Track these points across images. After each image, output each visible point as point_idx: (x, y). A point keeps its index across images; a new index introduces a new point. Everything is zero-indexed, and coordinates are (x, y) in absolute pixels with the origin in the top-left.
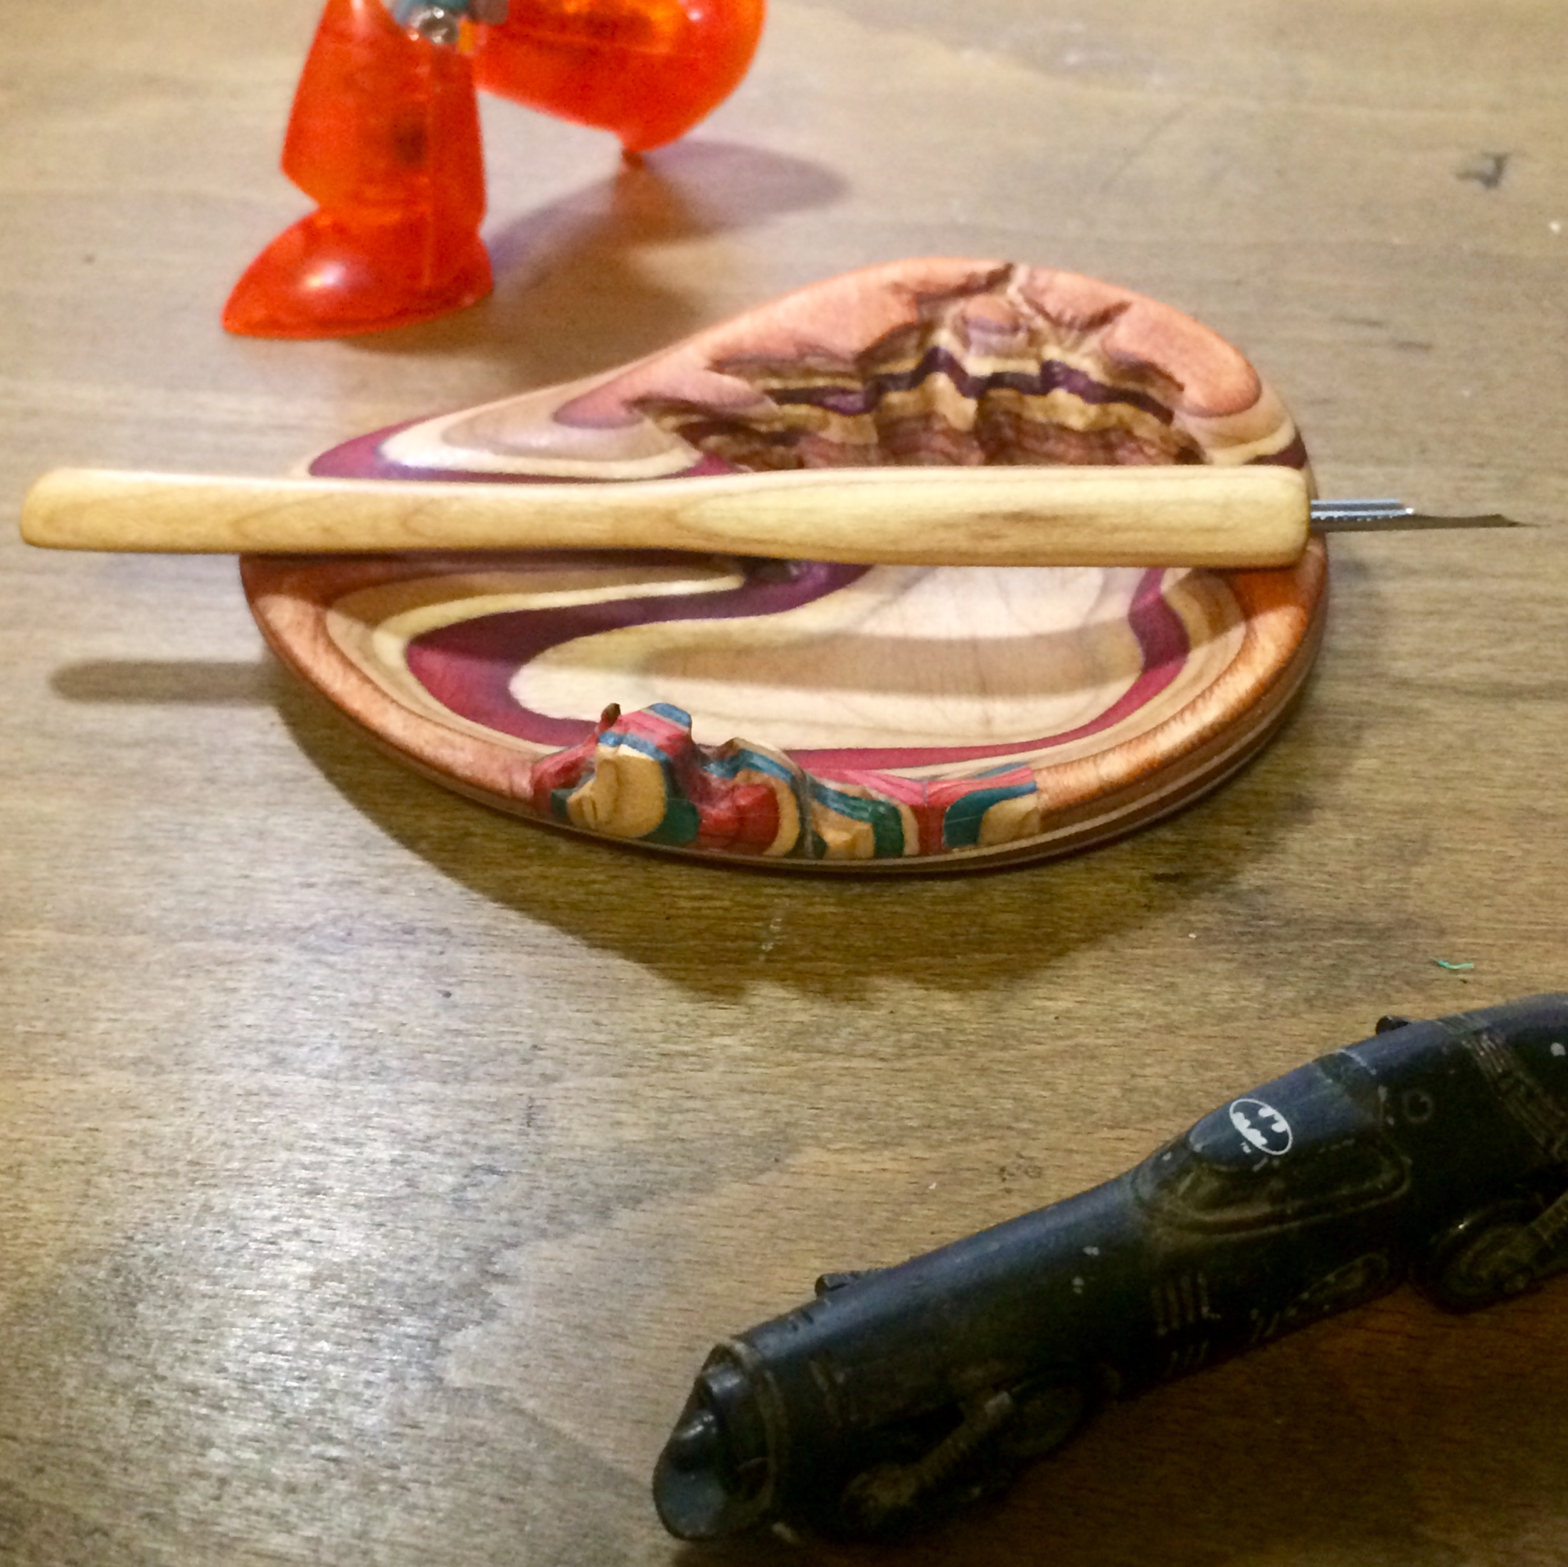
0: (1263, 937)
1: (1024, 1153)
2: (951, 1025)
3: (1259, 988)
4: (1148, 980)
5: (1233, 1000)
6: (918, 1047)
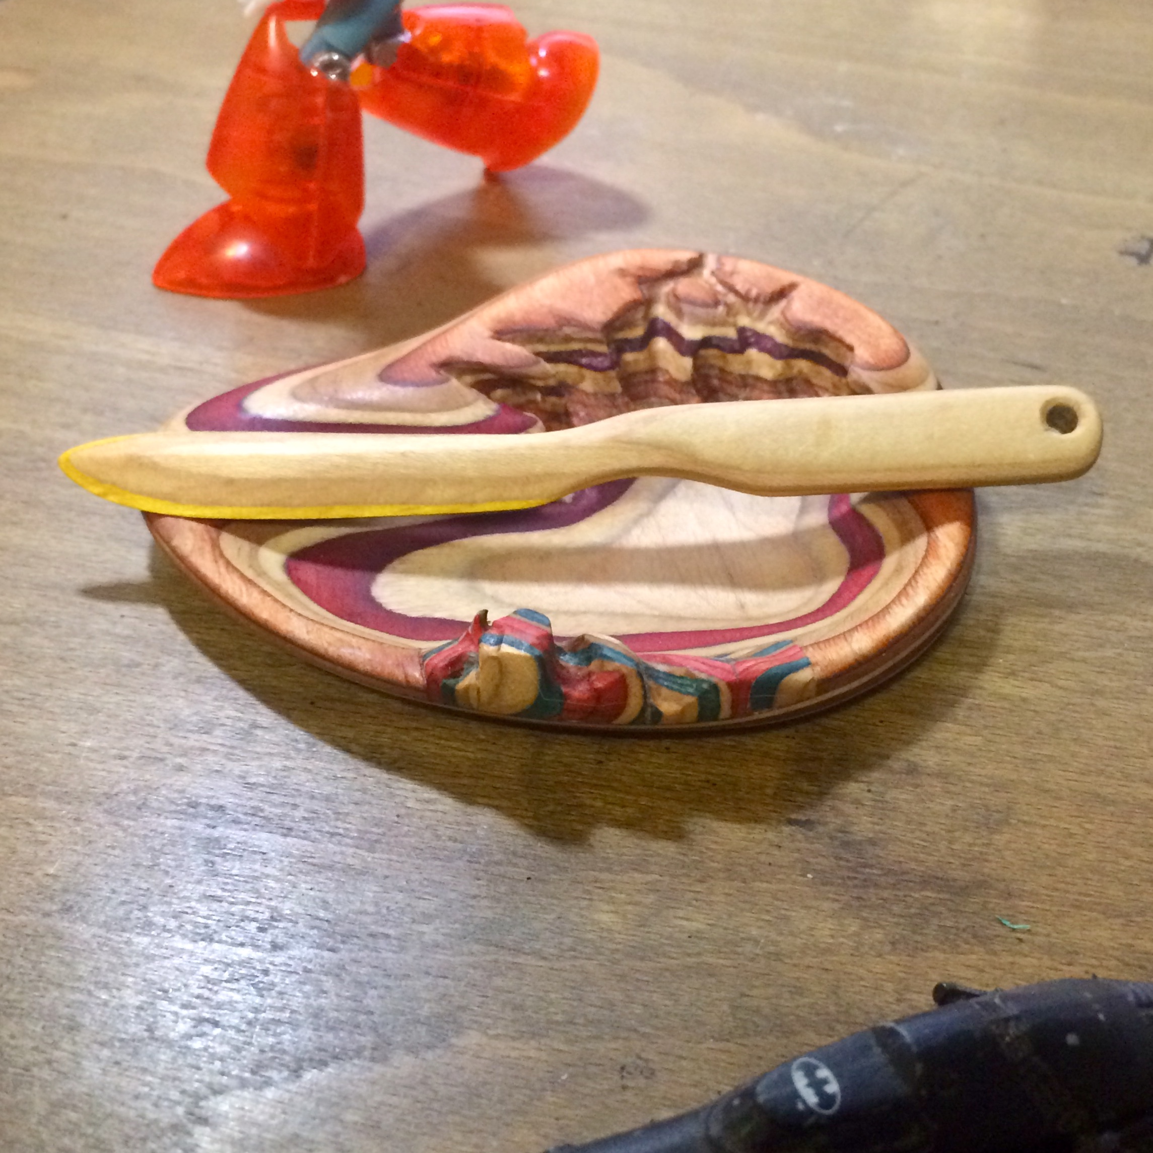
0: (867, 883)
1: (643, 1055)
2: (605, 934)
3: (854, 928)
4: (768, 911)
5: (832, 937)
6: (574, 950)
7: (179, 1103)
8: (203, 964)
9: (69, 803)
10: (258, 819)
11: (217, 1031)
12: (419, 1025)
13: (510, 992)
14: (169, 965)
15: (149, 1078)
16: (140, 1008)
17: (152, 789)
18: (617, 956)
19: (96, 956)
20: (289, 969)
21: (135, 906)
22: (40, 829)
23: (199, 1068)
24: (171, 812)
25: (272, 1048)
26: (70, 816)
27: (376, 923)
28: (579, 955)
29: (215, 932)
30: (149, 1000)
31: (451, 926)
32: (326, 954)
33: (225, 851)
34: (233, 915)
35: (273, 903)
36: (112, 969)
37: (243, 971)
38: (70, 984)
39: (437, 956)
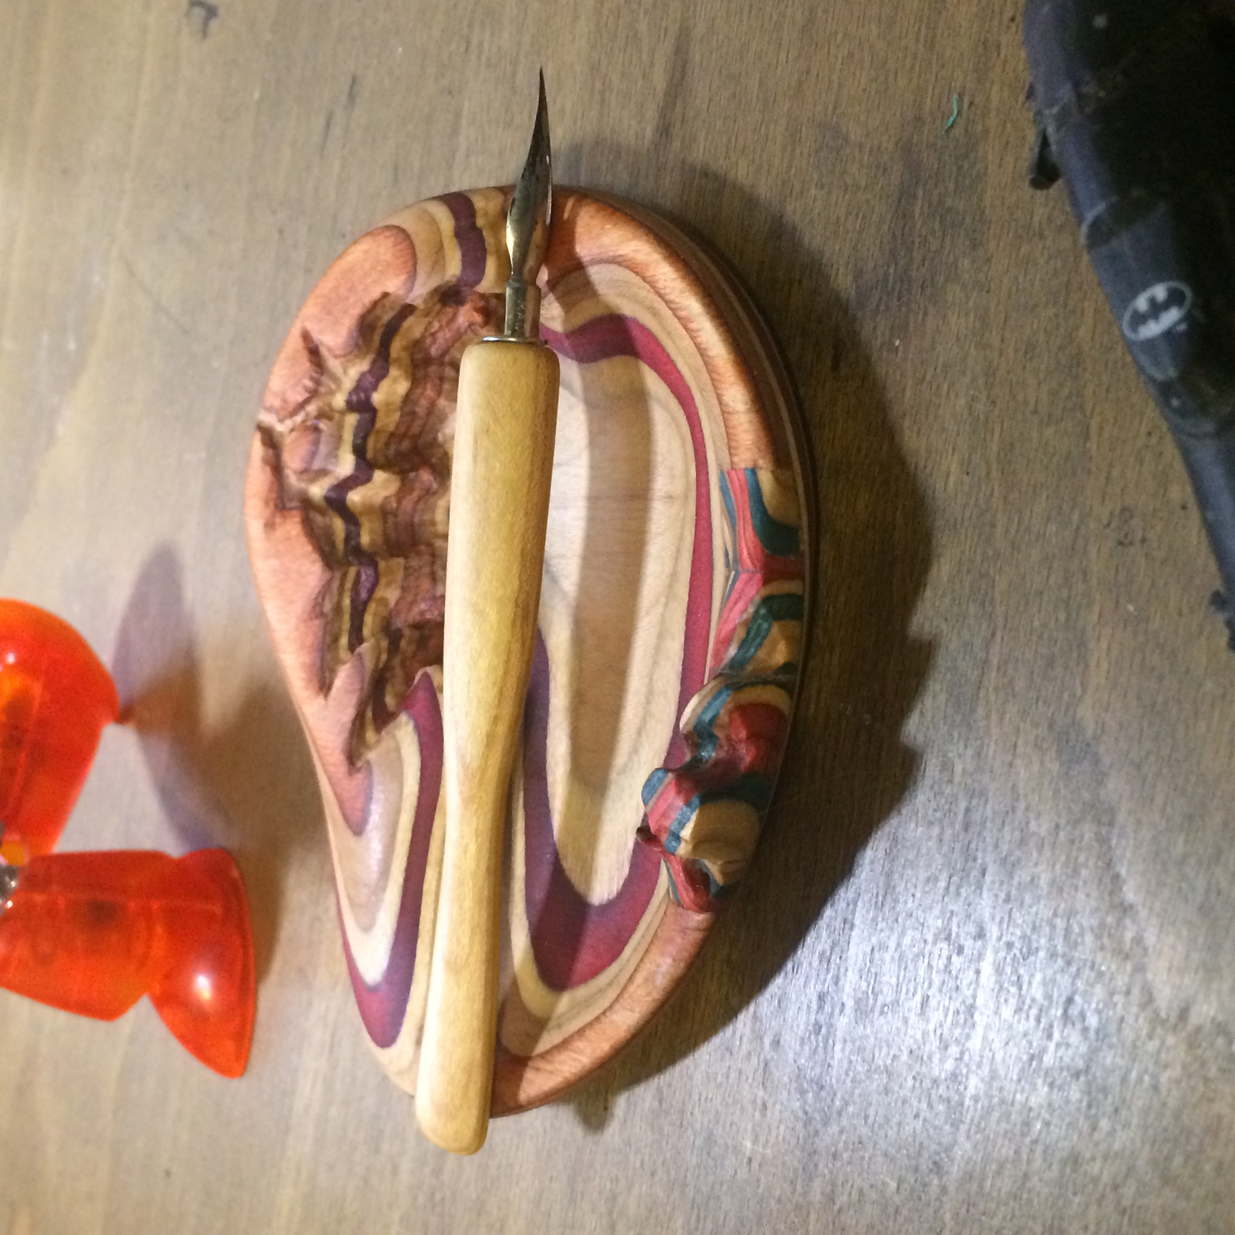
6: (983, 602)
7: (1163, 1042)
8: (1000, 1015)
9: (816, 1166)
10: (833, 957)
11: (1078, 999)
12: (1071, 773)
13: (1032, 673)
14: (1002, 1053)
15: (1134, 1075)
16: (1051, 1085)
17: (799, 1075)
19: (992, 1136)
20: (1006, 920)
21: (933, 1092)
22: (845, 1198)
23: (1122, 1020)
24: (826, 1053)
25: (1098, 937)
26: (830, 1166)
27: (952, 824)
28: (989, 596)
29: (964, 1002)
30: (1042, 1073)
31: (955, 740)
32: (988, 878)
33: (870, 992)
34: (944, 982)
35: (930, 938)
36: (1007, 1116)
37: (1008, 970)
38: (1024, 1164)
39: (991, 754)
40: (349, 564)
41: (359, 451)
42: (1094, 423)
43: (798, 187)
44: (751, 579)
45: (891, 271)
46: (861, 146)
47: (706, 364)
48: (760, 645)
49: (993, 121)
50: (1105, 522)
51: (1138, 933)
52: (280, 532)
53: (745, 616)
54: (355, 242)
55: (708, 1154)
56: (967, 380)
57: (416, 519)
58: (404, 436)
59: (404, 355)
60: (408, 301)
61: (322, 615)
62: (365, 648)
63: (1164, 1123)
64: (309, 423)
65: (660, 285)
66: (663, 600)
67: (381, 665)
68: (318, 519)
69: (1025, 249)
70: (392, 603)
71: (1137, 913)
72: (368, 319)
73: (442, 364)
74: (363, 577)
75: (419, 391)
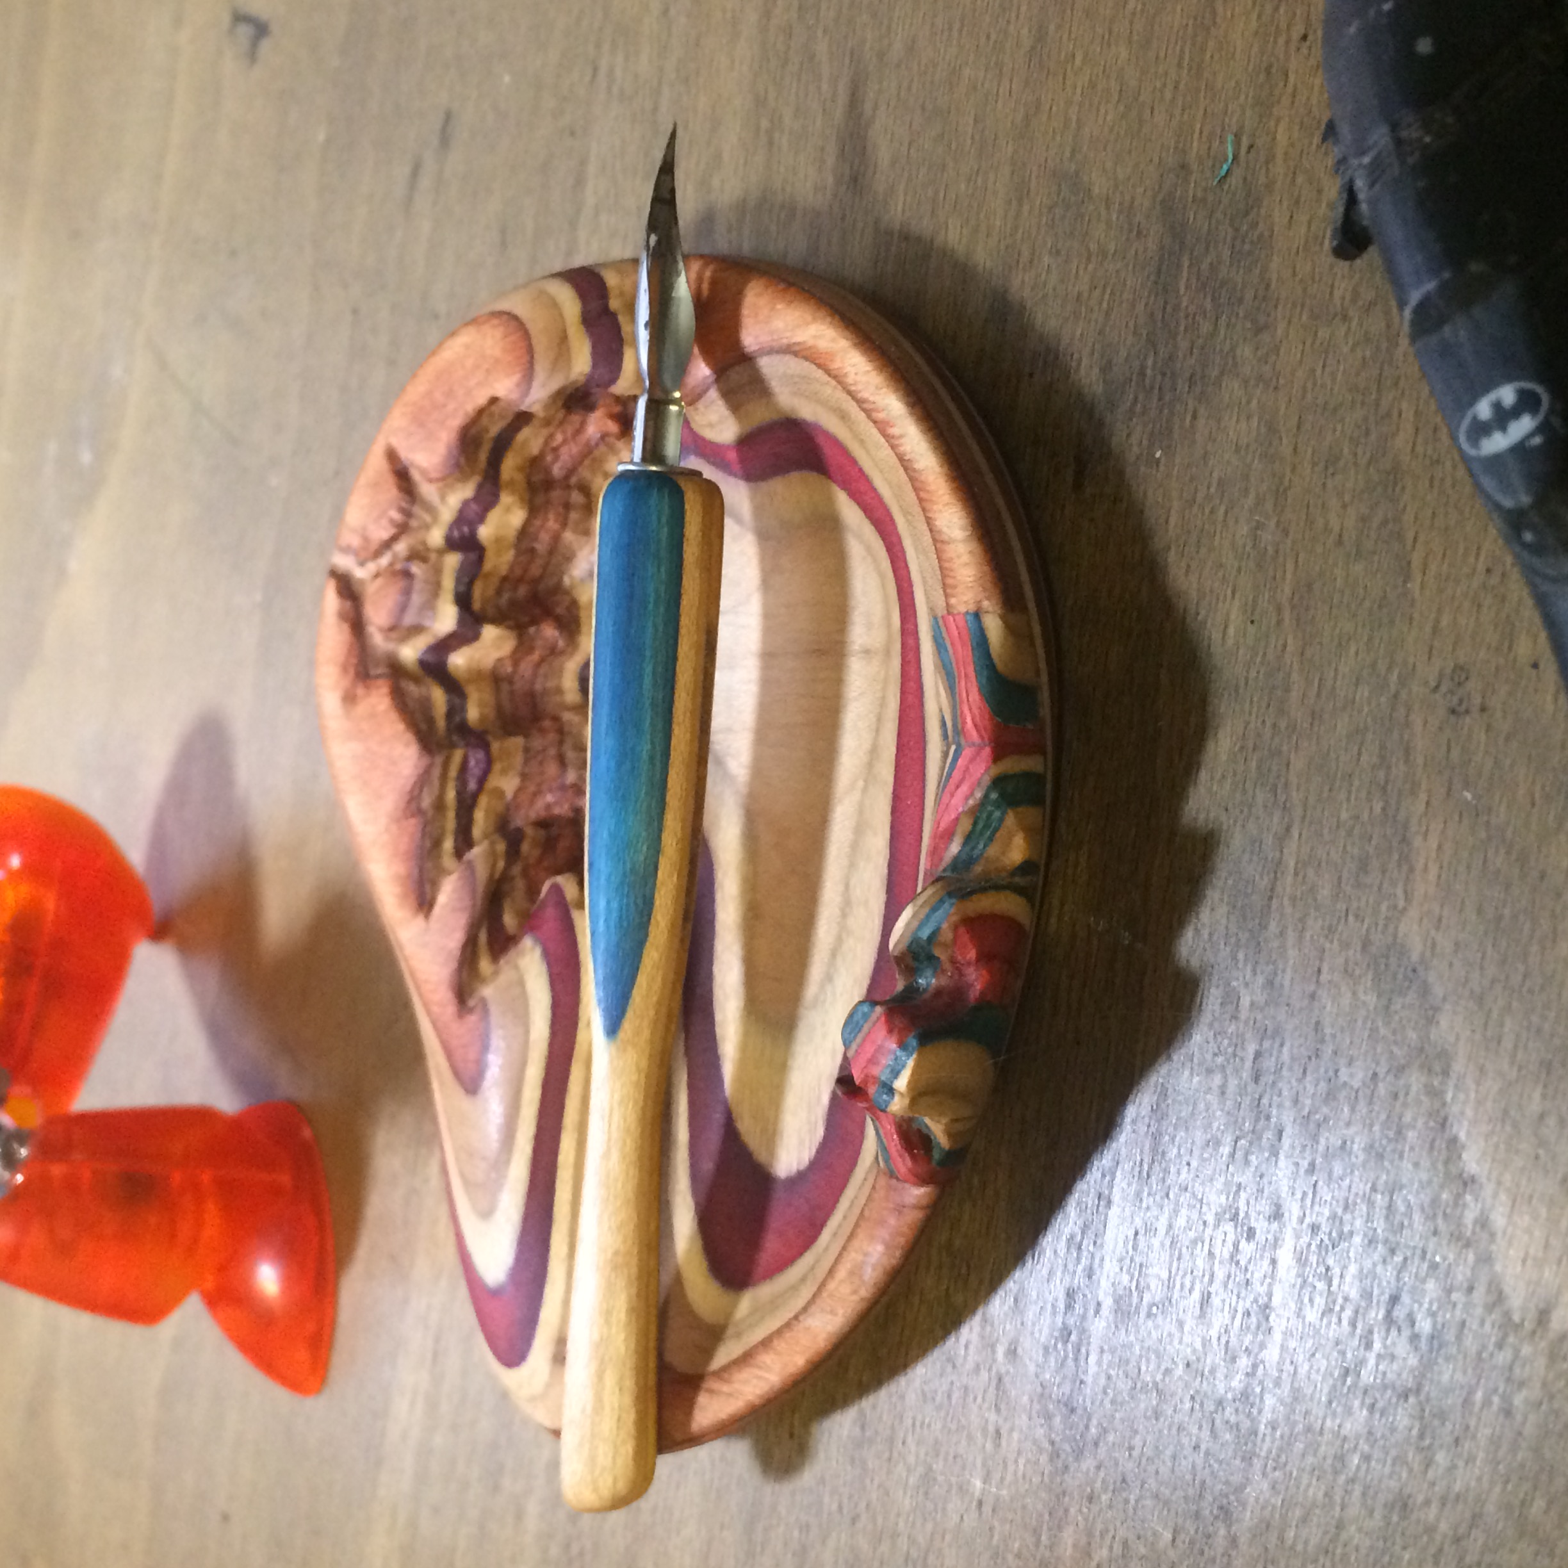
6: (1275, 787)
7: (1517, 1352)
8: (1304, 1318)
9: (1066, 1511)
10: (1085, 1243)
11: (1406, 1298)
12: (1393, 1008)
13: (1340, 879)
14: (1306, 1367)
15: (1479, 1396)
16: (1372, 1409)
17: (1043, 1395)
18: (1283, 724)
19: (1295, 1473)
20: (1310, 1195)
21: (1218, 1416)
22: (1105, 1552)
23: (1463, 1324)
24: (1077, 1367)
25: (1430, 1218)
26: (1085, 1510)
27: (1237, 1071)
28: (1283, 780)
29: (1256, 1301)
30: (1359, 1394)
31: (1240, 965)
32: (1286, 1142)
33: (1133, 1288)
34: (1229, 1277)
35: (1210, 1219)
36: (1312, 1447)
37: (1313, 1259)
38: (1338, 1509)
39: (1287, 983)
40: (453, 746)
41: (463, 601)
42: (1416, 559)
43: (1026, 254)
44: (978, 753)
45: (1150, 362)
46: (1108, 202)
47: (912, 480)
48: (991, 839)
49: (1279, 168)
50: (1433, 684)
51: (1482, 1212)
52: (362, 708)
53: (971, 802)
54: (453, 334)
55: (926, 1494)
56: (1250, 501)
57: (538, 687)
58: (520, 580)
59: (520, 477)
60: (523, 408)
61: (420, 812)
62: (476, 853)
63: (1520, 1456)
64: (398, 566)
65: (850, 380)
66: (861, 783)
67: (497, 876)
68: (412, 689)
69: (1323, 333)
70: (509, 795)
71: (1481, 1186)
72: (473, 431)
73: (568, 487)
74: (472, 763)
75: (538, 522)
